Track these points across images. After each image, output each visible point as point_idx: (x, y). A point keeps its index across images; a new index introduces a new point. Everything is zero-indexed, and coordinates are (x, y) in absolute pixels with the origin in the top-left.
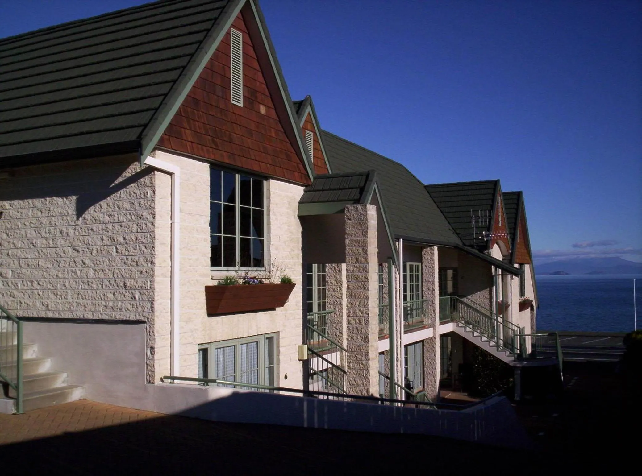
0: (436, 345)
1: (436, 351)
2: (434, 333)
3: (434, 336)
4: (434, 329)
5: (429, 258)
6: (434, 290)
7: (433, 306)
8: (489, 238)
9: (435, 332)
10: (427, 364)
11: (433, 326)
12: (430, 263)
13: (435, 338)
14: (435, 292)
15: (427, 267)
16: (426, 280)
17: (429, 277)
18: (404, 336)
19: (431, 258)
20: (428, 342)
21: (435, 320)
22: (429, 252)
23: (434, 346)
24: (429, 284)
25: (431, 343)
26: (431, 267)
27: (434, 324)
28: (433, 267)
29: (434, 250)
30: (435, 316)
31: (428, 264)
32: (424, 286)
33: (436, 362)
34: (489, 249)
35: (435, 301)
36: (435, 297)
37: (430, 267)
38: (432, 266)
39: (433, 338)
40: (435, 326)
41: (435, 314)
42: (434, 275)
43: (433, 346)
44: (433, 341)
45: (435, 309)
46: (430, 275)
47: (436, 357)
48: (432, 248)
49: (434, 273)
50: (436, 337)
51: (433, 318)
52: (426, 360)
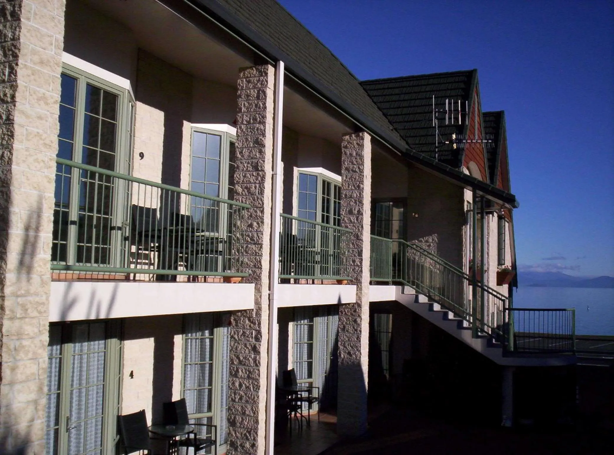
0: (361, 319)
1: (361, 331)
2: (359, 296)
3: (359, 302)
4: (359, 289)
5: (354, 154)
6: (362, 214)
7: (358, 245)
8: (462, 146)
9: (361, 293)
10: (342, 356)
11: (357, 281)
12: (355, 162)
13: (359, 306)
14: (362, 219)
15: (349, 171)
16: (346, 195)
17: (352, 189)
18: (277, 286)
19: (356, 154)
20: (346, 314)
21: (361, 271)
22: (355, 142)
23: (358, 320)
24: (352, 203)
25: (352, 315)
26: (357, 170)
27: (359, 278)
28: (362, 171)
29: (363, 139)
30: (361, 263)
31: (351, 166)
32: (342, 207)
33: (360, 351)
34: (460, 167)
35: (362, 234)
36: (362, 227)
37: (355, 172)
38: (359, 168)
39: (356, 306)
40: (361, 283)
41: (362, 260)
42: (362, 186)
43: (355, 321)
44: (355, 311)
45: (362, 251)
46: (354, 186)
47: (360, 341)
48: (361, 134)
49: (362, 182)
50: (363, 304)
51: (357, 268)
52: (341, 347)
